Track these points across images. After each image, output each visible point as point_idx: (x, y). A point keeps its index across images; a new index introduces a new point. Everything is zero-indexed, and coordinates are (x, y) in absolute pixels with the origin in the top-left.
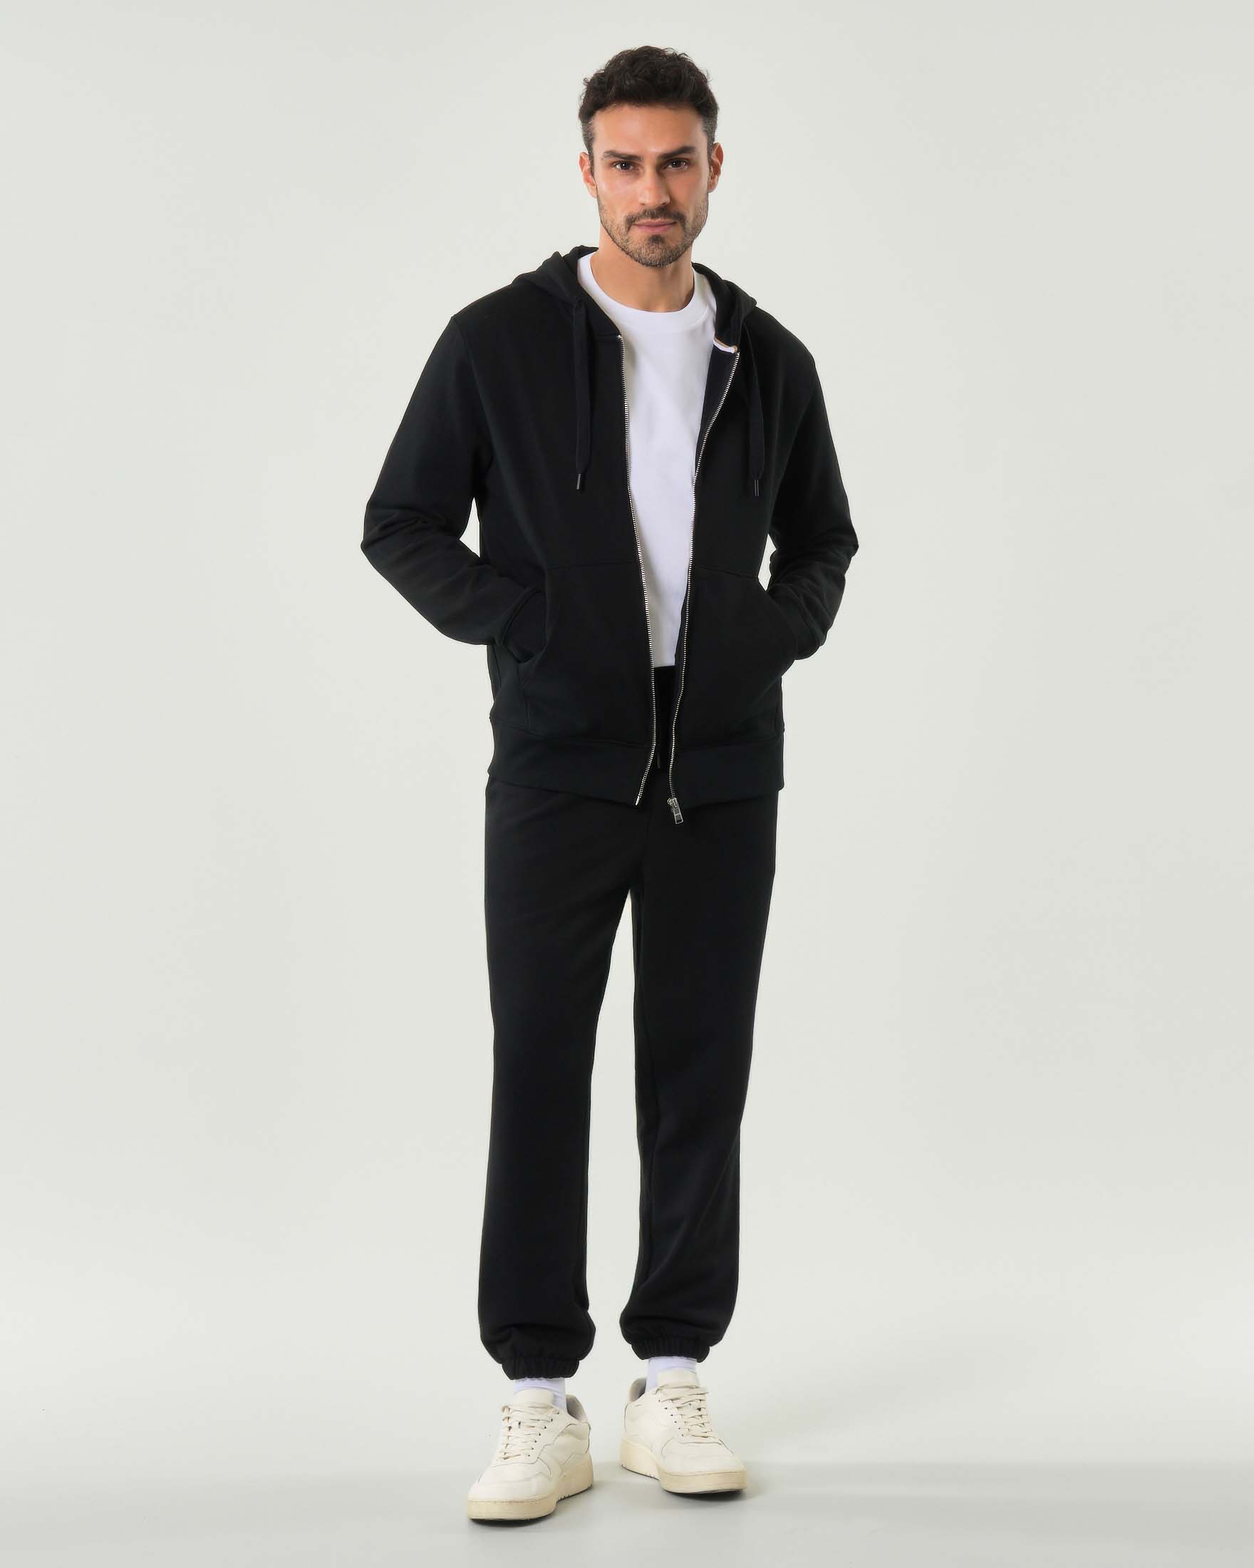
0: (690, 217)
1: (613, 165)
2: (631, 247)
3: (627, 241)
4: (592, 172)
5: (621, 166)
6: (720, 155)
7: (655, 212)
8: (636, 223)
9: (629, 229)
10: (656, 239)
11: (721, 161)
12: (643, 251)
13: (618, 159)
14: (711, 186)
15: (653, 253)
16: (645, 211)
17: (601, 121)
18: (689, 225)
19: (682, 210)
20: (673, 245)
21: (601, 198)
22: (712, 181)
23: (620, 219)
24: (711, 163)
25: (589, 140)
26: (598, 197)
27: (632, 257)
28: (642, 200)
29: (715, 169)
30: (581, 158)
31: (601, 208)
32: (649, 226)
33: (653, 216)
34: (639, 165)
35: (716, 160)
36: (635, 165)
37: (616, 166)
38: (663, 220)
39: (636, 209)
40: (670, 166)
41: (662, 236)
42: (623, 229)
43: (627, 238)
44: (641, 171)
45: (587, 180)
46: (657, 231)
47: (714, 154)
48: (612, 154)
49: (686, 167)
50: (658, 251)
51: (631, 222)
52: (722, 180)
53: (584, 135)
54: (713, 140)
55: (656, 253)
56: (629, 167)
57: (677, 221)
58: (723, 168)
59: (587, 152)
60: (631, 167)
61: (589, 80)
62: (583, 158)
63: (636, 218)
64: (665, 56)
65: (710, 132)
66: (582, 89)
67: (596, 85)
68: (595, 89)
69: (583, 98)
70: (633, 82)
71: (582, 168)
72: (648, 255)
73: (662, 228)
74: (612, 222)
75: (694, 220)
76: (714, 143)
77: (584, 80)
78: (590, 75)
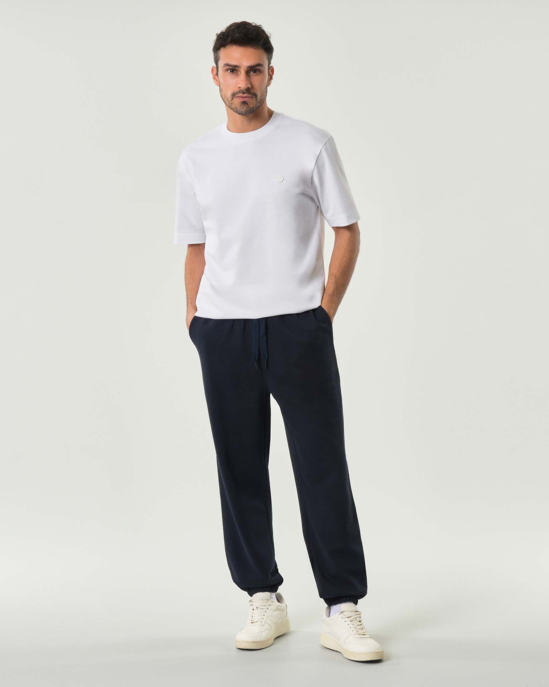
0: (259, 95)
1: (227, 70)
2: (233, 106)
3: (231, 104)
4: (217, 74)
5: (231, 71)
6: (273, 71)
7: (244, 90)
8: (236, 96)
9: (233, 99)
10: (244, 103)
11: (273, 74)
12: (238, 108)
13: (229, 67)
14: (269, 84)
15: (243, 108)
16: (240, 91)
17: (223, 52)
18: (259, 98)
19: (255, 91)
20: (251, 106)
21: (221, 85)
22: (269, 82)
23: (229, 94)
24: (269, 74)
25: (217, 61)
26: (220, 86)
27: (234, 110)
28: (239, 86)
29: (271, 78)
30: (212, 68)
31: (221, 90)
32: (242, 97)
33: (243, 93)
34: (239, 71)
35: (271, 73)
36: (237, 70)
37: (228, 70)
38: (247, 95)
39: (236, 90)
40: (252, 72)
41: (247, 102)
42: (230, 99)
43: (231, 103)
44: (239, 73)
45: (214, 78)
46: (245, 100)
47: (270, 71)
48: (227, 65)
49: (259, 73)
50: (245, 108)
51: (234, 95)
52: (273, 82)
53: (215, 58)
54: (270, 64)
55: (244, 109)
56: (234, 71)
57: (254, 96)
58: (273, 77)
59: (216, 67)
60: (235, 71)
61: (218, 34)
62: (213, 68)
63: (236, 94)
64: (252, 26)
65: (270, 59)
66: (215, 38)
67: (221, 36)
68: (221, 38)
69: (215, 42)
70: (238, 35)
71: (212, 74)
72: (241, 109)
73: (247, 98)
74: (225, 96)
75: (261, 97)
76: (271, 65)
77: (216, 34)
78: (219, 32)
